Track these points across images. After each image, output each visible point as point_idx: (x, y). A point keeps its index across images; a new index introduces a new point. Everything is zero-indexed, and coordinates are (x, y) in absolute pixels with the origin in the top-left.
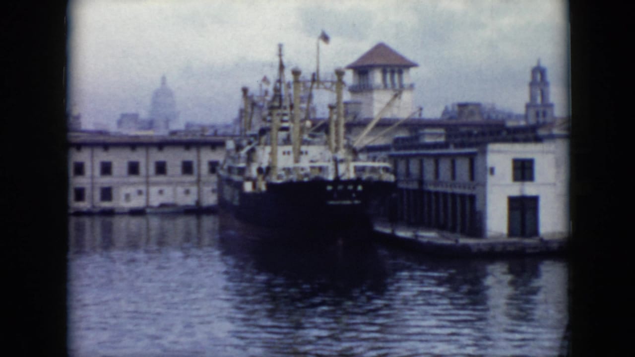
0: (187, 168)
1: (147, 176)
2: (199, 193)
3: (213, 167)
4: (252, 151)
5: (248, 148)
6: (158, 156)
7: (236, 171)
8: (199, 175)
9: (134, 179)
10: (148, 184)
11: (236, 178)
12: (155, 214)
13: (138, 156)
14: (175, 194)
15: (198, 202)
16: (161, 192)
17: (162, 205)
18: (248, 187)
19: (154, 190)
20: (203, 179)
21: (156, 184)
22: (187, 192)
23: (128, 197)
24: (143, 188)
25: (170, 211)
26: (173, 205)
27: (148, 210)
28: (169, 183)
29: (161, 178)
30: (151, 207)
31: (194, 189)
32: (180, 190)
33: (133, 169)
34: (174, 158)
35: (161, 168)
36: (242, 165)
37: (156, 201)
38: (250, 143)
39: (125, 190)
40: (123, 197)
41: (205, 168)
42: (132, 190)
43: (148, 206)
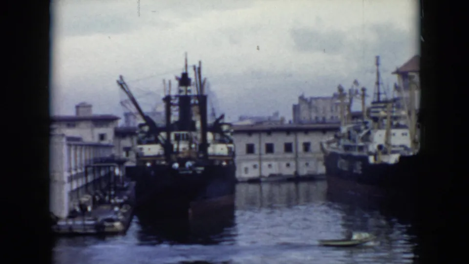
0: (288, 148)
1: (260, 154)
2: (297, 166)
3: (307, 146)
4: (369, 133)
5: (365, 132)
6: (267, 139)
7: (357, 149)
8: (297, 152)
9: (251, 156)
10: (260, 160)
11: (356, 153)
12: (266, 182)
13: (253, 140)
14: (280, 167)
15: (296, 173)
16: (270, 166)
17: (272, 175)
18: (371, 160)
19: (265, 164)
20: (300, 156)
21: (267, 160)
22: (288, 165)
23: (246, 170)
24: (257, 163)
25: (278, 179)
26: (280, 175)
27: (263, 179)
28: (276, 159)
29: (270, 156)
30: (264, 177)
31: (293, 164)
32: (284, 164)
33: (250, 149)
34: (279, 141)
35: (270, 148)
36: (361, 144)
37: (266, 172)
38: (366, 128)
39: (244, 165)
40: (243, 170)
41: (301, 148)
42: (249, 165)
43: (261, 176)
